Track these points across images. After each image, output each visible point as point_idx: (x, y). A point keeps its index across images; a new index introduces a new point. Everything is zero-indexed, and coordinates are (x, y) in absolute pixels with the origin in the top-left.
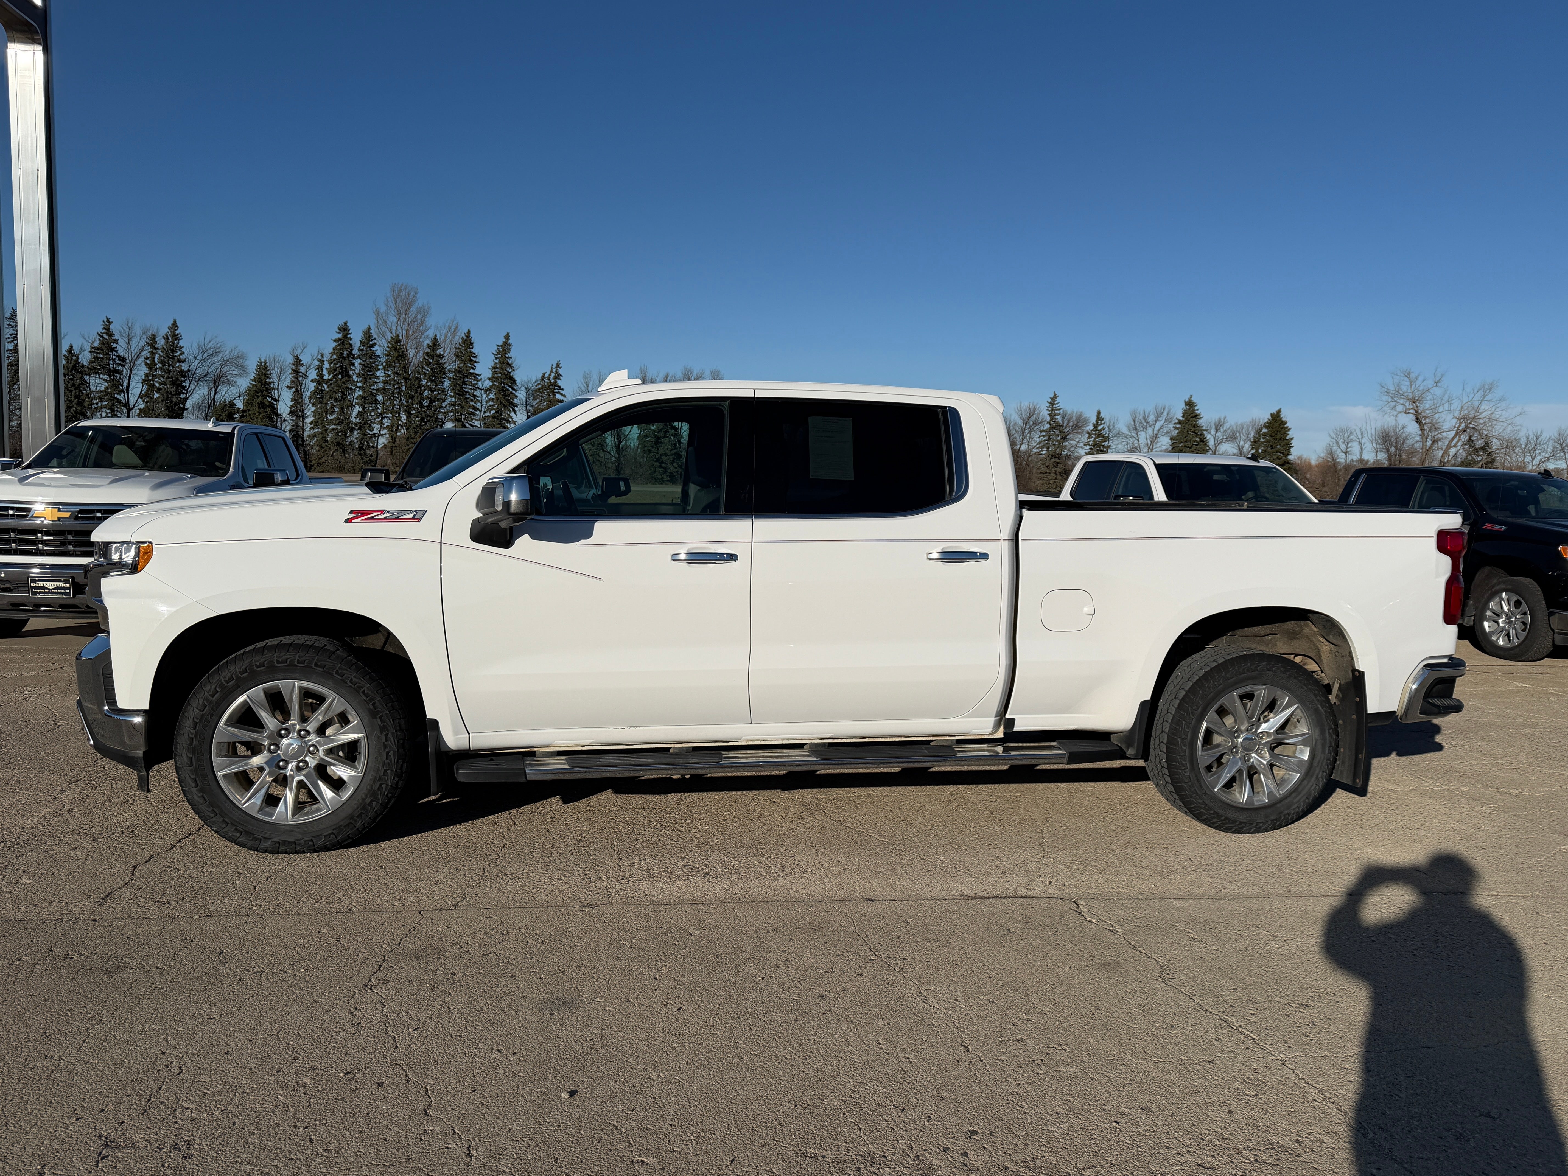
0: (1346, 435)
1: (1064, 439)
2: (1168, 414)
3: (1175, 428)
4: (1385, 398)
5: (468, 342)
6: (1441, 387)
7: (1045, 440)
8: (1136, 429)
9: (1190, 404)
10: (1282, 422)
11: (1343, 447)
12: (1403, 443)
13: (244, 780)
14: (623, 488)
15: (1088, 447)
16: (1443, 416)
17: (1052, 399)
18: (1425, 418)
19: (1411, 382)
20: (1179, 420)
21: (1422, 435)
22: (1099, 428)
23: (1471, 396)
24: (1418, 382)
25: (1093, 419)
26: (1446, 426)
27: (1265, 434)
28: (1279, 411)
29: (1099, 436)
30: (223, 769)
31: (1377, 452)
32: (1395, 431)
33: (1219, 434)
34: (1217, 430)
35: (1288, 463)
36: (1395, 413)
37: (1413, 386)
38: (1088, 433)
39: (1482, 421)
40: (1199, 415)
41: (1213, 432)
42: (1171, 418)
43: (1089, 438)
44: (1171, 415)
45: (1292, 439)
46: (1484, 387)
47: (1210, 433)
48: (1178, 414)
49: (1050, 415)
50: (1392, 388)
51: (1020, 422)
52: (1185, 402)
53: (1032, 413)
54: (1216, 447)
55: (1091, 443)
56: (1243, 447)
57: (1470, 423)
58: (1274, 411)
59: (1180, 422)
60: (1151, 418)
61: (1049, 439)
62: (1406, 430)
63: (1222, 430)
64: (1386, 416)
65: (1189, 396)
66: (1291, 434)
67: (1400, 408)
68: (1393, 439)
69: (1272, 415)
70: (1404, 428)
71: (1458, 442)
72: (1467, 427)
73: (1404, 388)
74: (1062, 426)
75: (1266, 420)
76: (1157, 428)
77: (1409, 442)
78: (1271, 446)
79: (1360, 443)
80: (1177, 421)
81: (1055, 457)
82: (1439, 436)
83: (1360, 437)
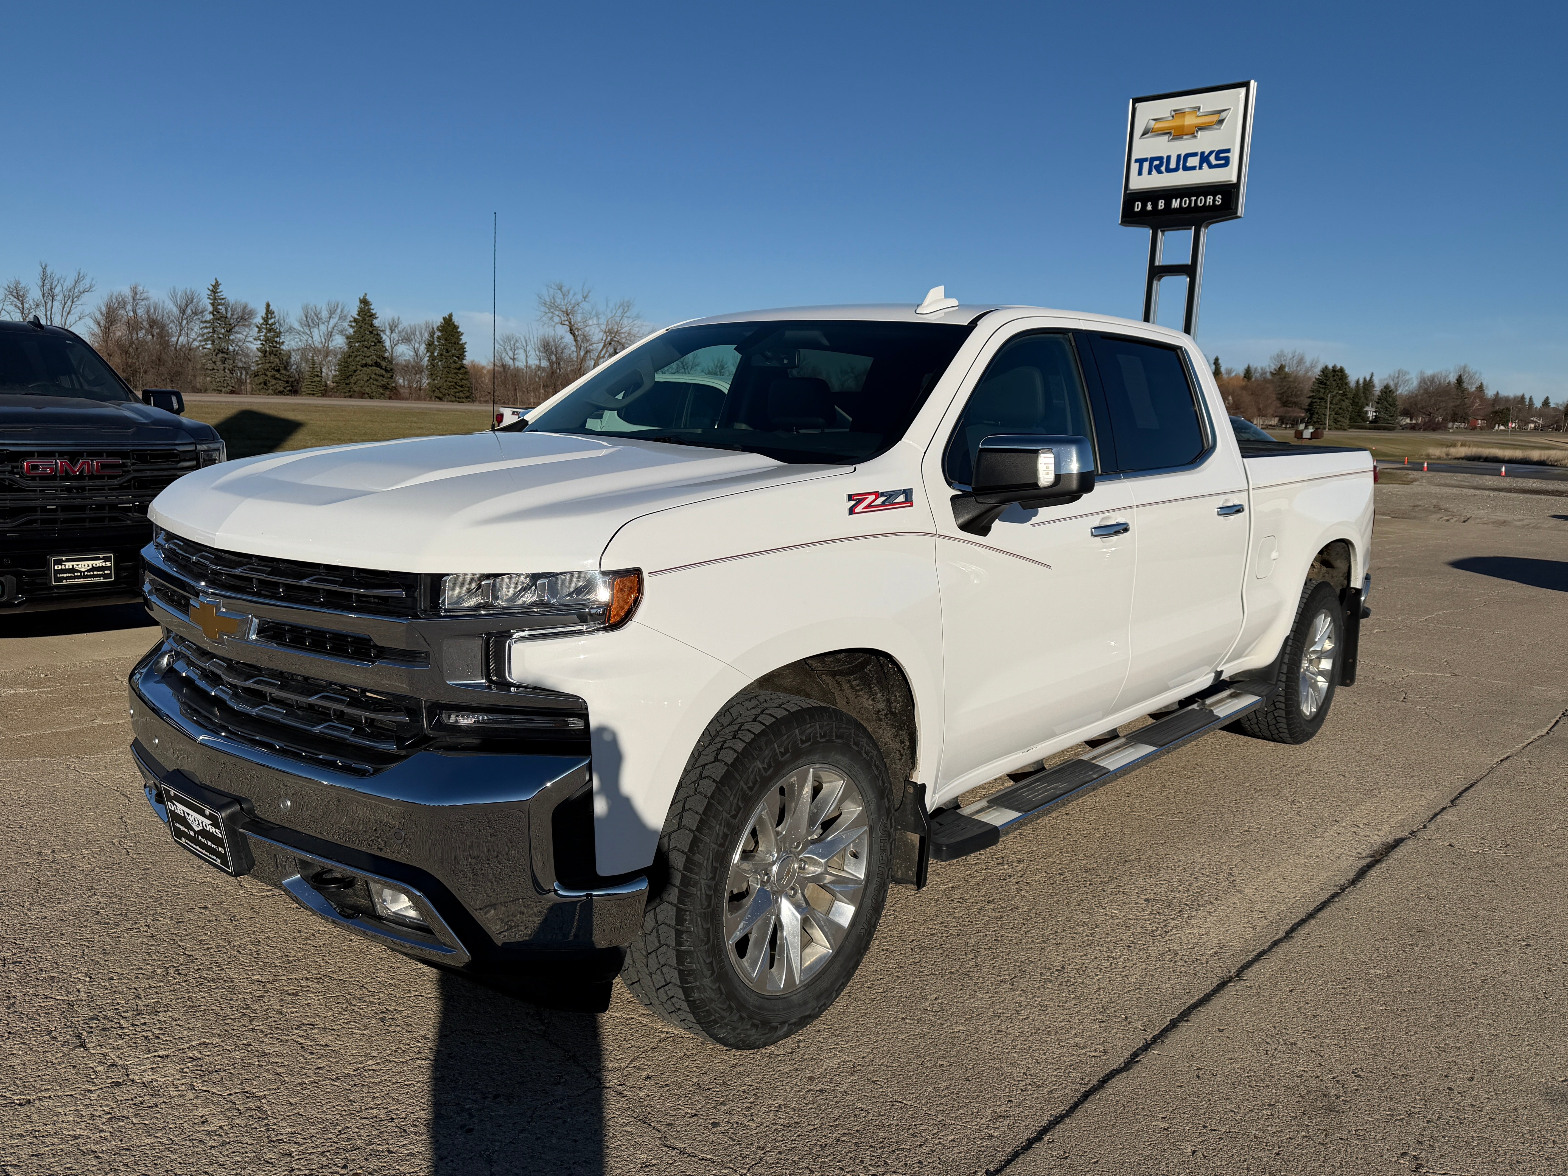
0: (512, 342)
1: (229, 331)
2: (341, 312)
3: (351, 326)
4: (543, 309)
6: (588, 302)
7: (209, 333)
8: (309, 326)
9: (364, 302)
10: (455, 326)
11: (511, 354)
12: (562, 353)
14: (176, 406)
15: (259, 342)
16: (593, 329)
17: (213, 286)
18: (578, 330)
19: (564, 295)
20: (354, 318)
21: (577, 346)
22: (270, 322)
23: (614, 312)
24: (570, 296)
25: (263, 312)
26: (595, 338)
27: (439, 338)
28: (451, 315)
29: (270, 330)
31: (540, 360)
32: (554, 341)
33: (394, 335)
34: (392, 331)
35: (464, 367)
36: (553, 324)
37: (566, 300)
38: (257, 327)
39: (623, 335)
40: (375, 314)
41: (388, 332)
42: (345, 316)
43: (259, 332)
44: (345, 312)
45: (465, 343)
46: (623, 304)
47: (385, 334)
48: (353, 311)
49: (212, 304)
50: (548, 300)
51: (176, 311)
52: (360, 300)
53: (190, 300)
54: (392, 349)
55: (262, 338)
56: (418, 349)
57: (615, 337)
58: (446, 315)
59: (355, 320)
60: (325, 314)
61: (214, 331)
62: (564, 340)
63: (397, 331)
64: (546, 326)
65: (364, 294)
66: (464, 339)
67: (557, 319)
68: (553, 348)
69: (444, 319)
70: (562, 338)
71: (605, 353)
72: (612, 340)
73: (558, 301)
74: (226, 317)
75: (439, 324)
76: (331, 325)
77: (567, 352)
78: (447, 350)
79: (525, 351)
80: (352, 319)
81: (223, 352)
82: (591, 347)
83: (525, 344)
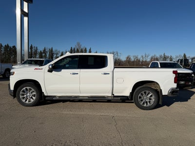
5: (86, 49)
13: (24, 98)
17: (164, 54)
22: (171, 58)
30: (21, 97)
74: (166, 57)
